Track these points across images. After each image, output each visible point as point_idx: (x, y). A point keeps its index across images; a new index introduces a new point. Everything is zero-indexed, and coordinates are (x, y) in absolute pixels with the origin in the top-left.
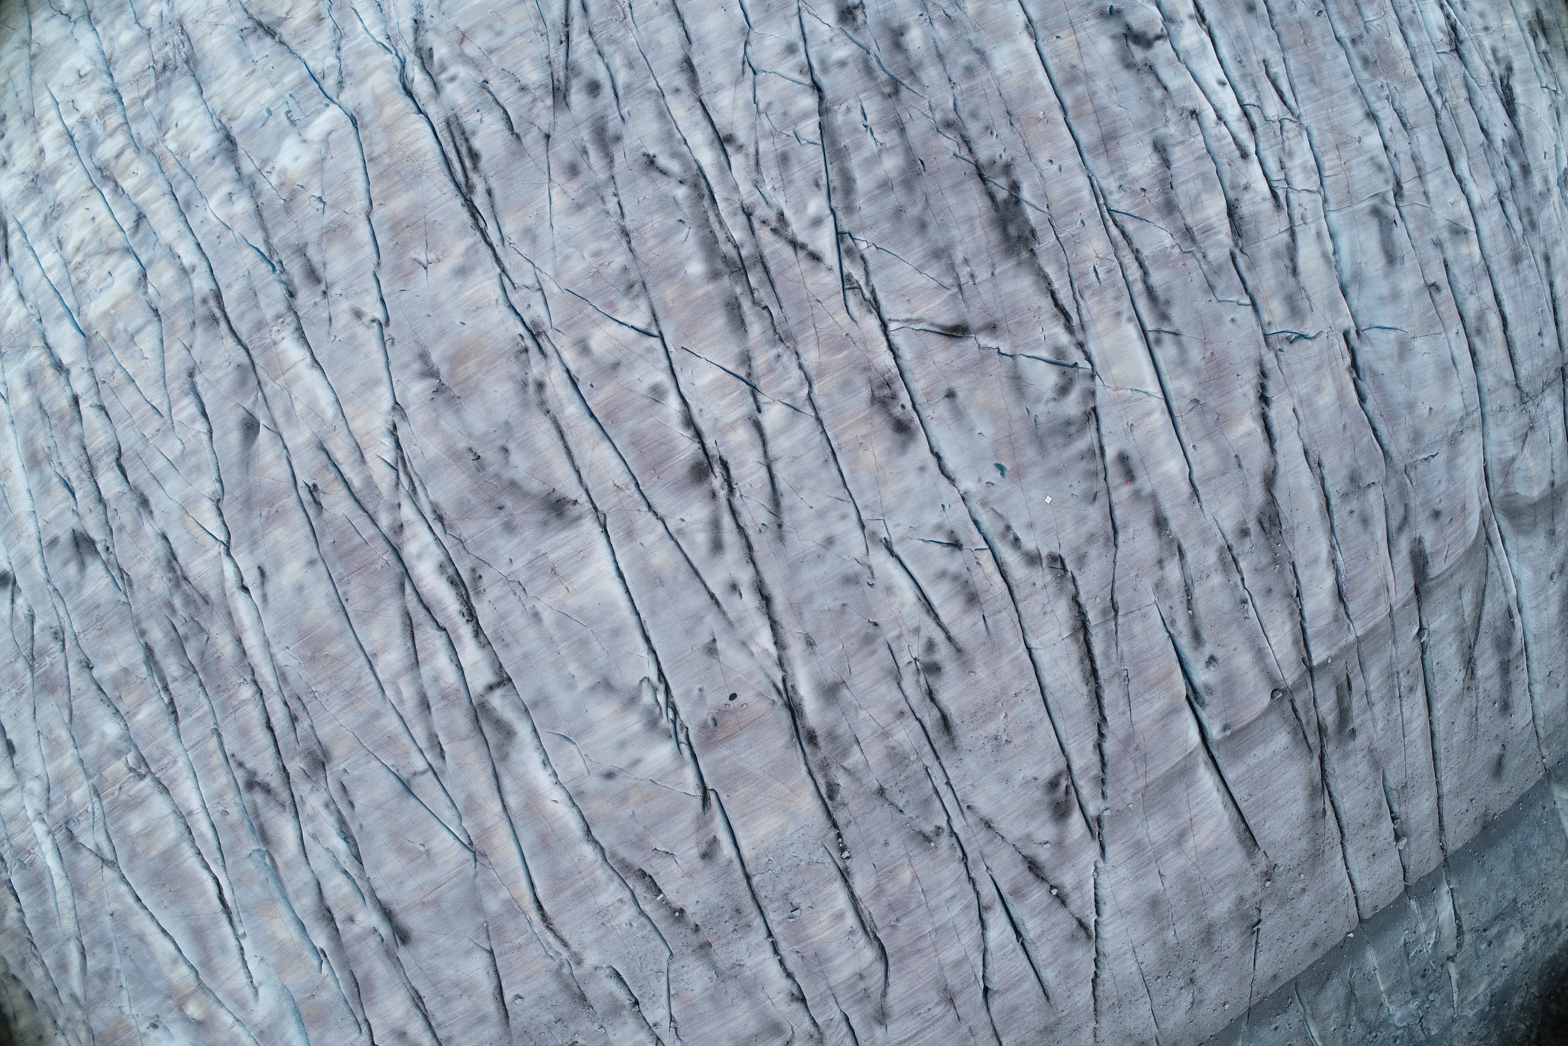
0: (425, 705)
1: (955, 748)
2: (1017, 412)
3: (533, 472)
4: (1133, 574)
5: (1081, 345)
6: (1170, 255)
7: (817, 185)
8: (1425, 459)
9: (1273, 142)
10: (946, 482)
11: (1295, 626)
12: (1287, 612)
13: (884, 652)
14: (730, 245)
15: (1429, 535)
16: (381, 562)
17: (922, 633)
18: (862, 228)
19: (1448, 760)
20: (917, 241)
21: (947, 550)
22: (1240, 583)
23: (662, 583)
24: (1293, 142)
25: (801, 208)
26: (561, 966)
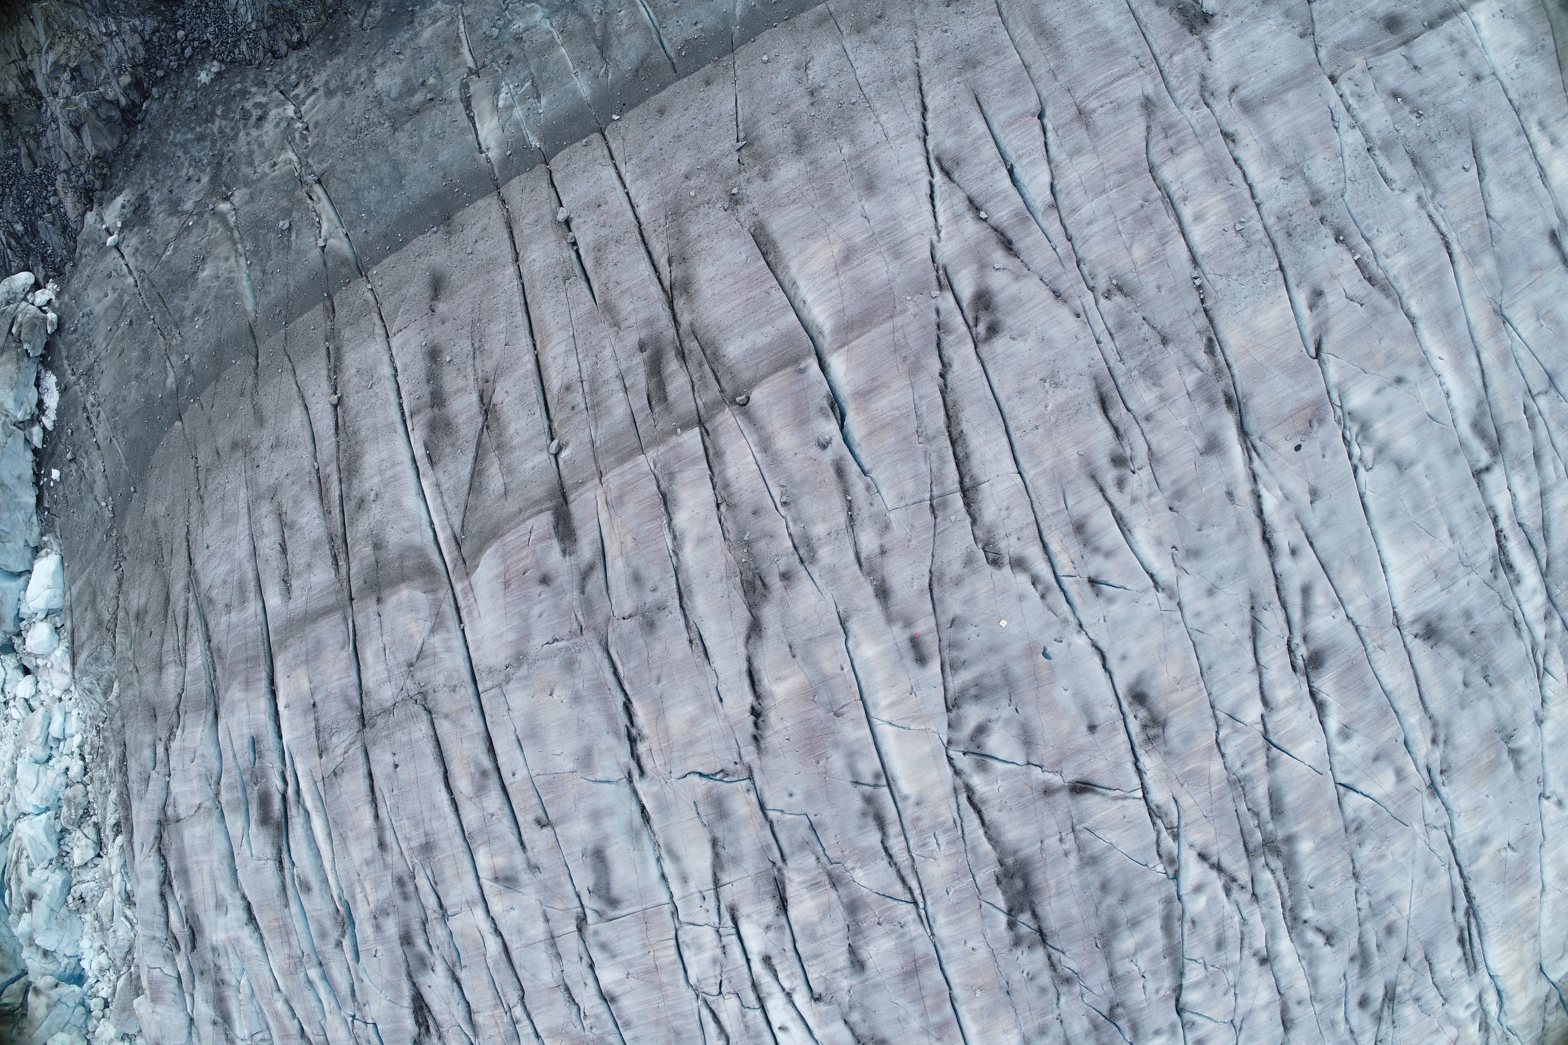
0: (1537, 456)
1: (1095, 378)
2: (1029, 710)
3: (1447, 665)
4: (914, 542)
5: (957, 772)
6: (857, 861)
7: (1193, 922)
8: (556, 640)
9: (733, 974)
10: (1102, 644)
11: (721, 472)
12: (734, 488)
13: (1165, 481)
14: (1273, 866)
15: (555, 558)
16: (1562, 587)
17: (1129, 498)
18: (1159, 884)
19: (510, 303)
20: (1111, 872)
21: (1103, 578)
22: (790, 524)
23: (1353, 559)
24: (711, 973)
25: (1212, 901)
26: (1433, 197)
